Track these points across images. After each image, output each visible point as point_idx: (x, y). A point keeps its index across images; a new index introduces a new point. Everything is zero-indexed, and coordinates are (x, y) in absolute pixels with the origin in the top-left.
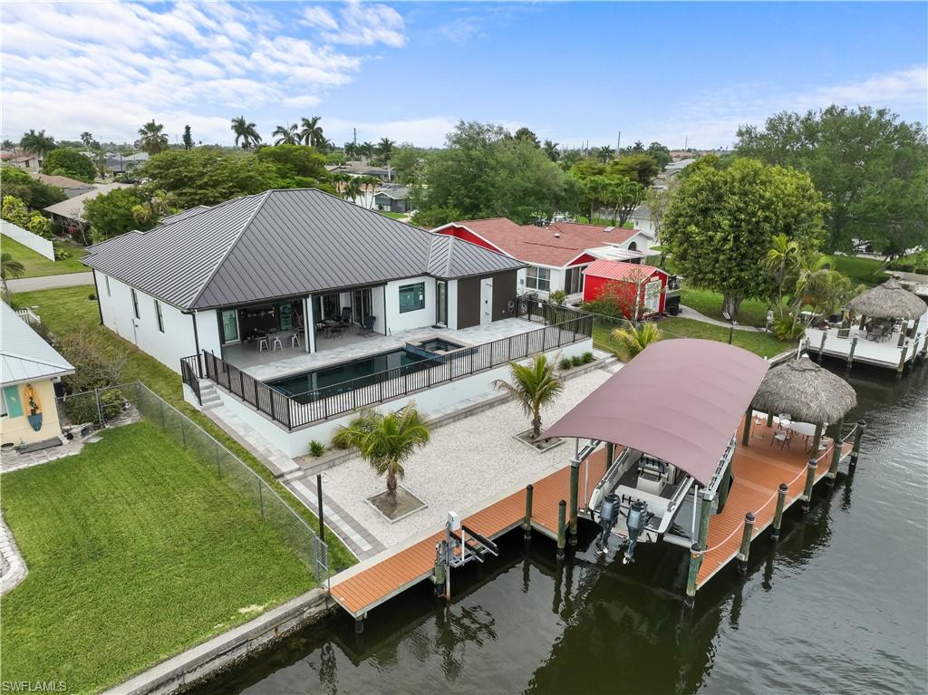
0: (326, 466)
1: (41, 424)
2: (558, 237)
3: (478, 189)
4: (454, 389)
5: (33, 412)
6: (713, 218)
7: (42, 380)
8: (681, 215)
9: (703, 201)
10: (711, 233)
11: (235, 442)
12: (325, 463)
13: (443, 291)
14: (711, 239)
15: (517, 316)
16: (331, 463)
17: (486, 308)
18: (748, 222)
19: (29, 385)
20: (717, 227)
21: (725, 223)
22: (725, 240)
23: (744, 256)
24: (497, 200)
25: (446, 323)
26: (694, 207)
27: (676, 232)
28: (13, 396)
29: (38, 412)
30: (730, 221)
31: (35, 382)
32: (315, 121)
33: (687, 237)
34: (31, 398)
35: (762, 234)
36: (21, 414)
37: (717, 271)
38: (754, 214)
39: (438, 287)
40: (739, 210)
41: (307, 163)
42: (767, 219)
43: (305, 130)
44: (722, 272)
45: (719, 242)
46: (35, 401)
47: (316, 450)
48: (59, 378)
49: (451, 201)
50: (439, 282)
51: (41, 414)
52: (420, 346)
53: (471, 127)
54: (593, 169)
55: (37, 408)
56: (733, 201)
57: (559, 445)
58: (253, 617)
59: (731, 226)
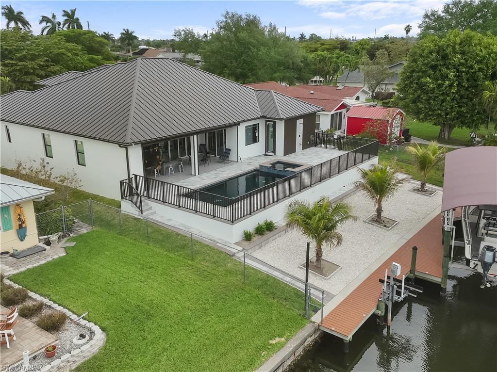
0: (257, 247)
1: (25, 235)
2: (312, 93)
3: (245, 62)
4: (313, 192)
5: (20, 226)
6: (440, 71)
7: (25, 201)
8: (413, 71)
9: (433, 60)
10: (440, 82)
11: (185, 236)
12: (257, 245)
13: (271, 129)
14: (440, 86)
15: (316, 146)
16: (260, 245)
17: (299, 140)
18: (467, 73)
19: (18, 205)
20: (445, 77)
21: (452, 75)
22: (451, 86)
23: (462, 97)
24: (260, 69)
25: (274, 152)
26: (426, 64)
27: (411, 83)
28: (6, 214)
29: (24, 226)
30: (454, 72)
31: (23, 202)
32: (73, 12)
33: (421, 86)
34: (19, 215)
35: (475, 80)
36: (11, 228)
37: (444, 108)
38: (471, 67)
39: (267, 127)
40: (461, 64)
41: (93, 44)
42: (480, 70)
43: (66, 20)
44: (446, 110)
45: (446, 87)
46: (22, 217)
47: (248, 237)
48: (44, 198)
49: (227, 71)
50: (268, 123)
51: (26, 227)
52: (271, 167)
53: (233, 16)
54: (310, 48)
55: (23, 223)
56: (456, 59)
57: (396, 224)
58: (281, 346)
59: (455, 76)
